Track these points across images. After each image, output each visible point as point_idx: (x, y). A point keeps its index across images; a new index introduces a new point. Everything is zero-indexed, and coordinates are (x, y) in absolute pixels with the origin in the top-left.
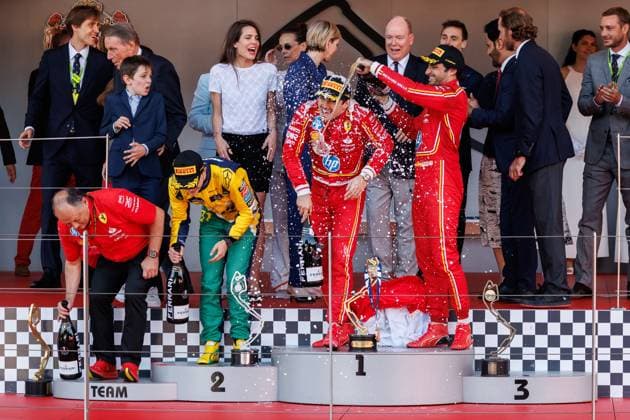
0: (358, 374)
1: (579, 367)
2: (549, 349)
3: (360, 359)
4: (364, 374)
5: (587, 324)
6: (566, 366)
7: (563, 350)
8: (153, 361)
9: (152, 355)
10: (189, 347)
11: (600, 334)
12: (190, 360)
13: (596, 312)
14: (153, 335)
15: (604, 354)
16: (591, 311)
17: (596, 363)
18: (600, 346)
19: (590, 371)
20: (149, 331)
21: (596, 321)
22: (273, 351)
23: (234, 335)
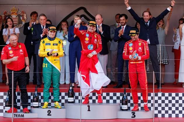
0: (88, 111)
2: (141, 104)
3: (89, 106)
4: (90, 111)
5: (151, 97)
8: (31, 107)
9: (31, 105)
10: (41, 103)
11: (155, 99)
12: (41, 106)
13: (154, 93)
14: (31, 100)
15: (156, 105)
16: (153, 93)
17: (154, 107)
18: (155, 103)
19: (153, 110)
20: (30, 99)
21: (154, 96)
22: (65, 104)
23: (55, 100)
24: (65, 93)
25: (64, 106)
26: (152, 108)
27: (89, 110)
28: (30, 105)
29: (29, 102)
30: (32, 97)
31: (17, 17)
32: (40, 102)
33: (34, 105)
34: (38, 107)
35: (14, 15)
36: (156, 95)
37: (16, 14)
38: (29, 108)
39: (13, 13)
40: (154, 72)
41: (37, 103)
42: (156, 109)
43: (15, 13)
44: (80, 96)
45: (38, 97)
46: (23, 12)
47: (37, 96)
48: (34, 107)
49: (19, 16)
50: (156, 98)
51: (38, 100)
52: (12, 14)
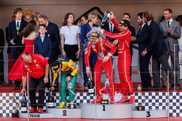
1: (164, 108)
3: (104, 106)
5: (166, 96)
6: (161, 108)
7: (160, 103)
8: (47, 107)
9: (47, 106)
10: (57, 103)
11: (170, 99)
12: (57, 107)
13: (169, 93)
14: (47, 100)
15: (171, 104)
16: (167, 93)
17: (169, 107)
18: (170, 102)
19: (167, 109)
20: (45, 99)
21: (169, 95)
22: (80, 104)
23: (70, 100)
24: (80, 93)
25: (79, 106)
26: (167, 107)
27: (104, 110)
28: (45, 106)
29: (44, 102)
30: (47, 98)
31: (30, 18)
32: (55, 102)
33: (50, 105)
34: (53, 107)
35: (28, 16)
36: (171, 94)
37: (30, 15)
38: (45, 108)
39: (27, 14)
40: (168, 71)
41: (52, 103)
42: (171, 108)
43: (28, 13)
44: (95, 96)
45: (53, 98)
46: (37, 13)
47: (52, 96)
48: (49, 107)
49: (33, 17)
50: (171, 97)
51: (53, 101)
52: (25, 15)
